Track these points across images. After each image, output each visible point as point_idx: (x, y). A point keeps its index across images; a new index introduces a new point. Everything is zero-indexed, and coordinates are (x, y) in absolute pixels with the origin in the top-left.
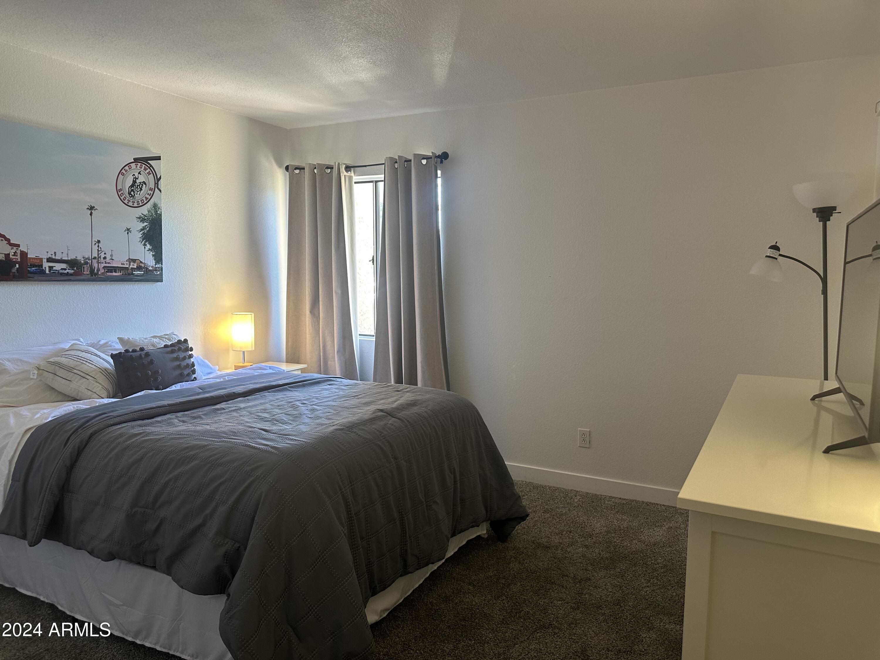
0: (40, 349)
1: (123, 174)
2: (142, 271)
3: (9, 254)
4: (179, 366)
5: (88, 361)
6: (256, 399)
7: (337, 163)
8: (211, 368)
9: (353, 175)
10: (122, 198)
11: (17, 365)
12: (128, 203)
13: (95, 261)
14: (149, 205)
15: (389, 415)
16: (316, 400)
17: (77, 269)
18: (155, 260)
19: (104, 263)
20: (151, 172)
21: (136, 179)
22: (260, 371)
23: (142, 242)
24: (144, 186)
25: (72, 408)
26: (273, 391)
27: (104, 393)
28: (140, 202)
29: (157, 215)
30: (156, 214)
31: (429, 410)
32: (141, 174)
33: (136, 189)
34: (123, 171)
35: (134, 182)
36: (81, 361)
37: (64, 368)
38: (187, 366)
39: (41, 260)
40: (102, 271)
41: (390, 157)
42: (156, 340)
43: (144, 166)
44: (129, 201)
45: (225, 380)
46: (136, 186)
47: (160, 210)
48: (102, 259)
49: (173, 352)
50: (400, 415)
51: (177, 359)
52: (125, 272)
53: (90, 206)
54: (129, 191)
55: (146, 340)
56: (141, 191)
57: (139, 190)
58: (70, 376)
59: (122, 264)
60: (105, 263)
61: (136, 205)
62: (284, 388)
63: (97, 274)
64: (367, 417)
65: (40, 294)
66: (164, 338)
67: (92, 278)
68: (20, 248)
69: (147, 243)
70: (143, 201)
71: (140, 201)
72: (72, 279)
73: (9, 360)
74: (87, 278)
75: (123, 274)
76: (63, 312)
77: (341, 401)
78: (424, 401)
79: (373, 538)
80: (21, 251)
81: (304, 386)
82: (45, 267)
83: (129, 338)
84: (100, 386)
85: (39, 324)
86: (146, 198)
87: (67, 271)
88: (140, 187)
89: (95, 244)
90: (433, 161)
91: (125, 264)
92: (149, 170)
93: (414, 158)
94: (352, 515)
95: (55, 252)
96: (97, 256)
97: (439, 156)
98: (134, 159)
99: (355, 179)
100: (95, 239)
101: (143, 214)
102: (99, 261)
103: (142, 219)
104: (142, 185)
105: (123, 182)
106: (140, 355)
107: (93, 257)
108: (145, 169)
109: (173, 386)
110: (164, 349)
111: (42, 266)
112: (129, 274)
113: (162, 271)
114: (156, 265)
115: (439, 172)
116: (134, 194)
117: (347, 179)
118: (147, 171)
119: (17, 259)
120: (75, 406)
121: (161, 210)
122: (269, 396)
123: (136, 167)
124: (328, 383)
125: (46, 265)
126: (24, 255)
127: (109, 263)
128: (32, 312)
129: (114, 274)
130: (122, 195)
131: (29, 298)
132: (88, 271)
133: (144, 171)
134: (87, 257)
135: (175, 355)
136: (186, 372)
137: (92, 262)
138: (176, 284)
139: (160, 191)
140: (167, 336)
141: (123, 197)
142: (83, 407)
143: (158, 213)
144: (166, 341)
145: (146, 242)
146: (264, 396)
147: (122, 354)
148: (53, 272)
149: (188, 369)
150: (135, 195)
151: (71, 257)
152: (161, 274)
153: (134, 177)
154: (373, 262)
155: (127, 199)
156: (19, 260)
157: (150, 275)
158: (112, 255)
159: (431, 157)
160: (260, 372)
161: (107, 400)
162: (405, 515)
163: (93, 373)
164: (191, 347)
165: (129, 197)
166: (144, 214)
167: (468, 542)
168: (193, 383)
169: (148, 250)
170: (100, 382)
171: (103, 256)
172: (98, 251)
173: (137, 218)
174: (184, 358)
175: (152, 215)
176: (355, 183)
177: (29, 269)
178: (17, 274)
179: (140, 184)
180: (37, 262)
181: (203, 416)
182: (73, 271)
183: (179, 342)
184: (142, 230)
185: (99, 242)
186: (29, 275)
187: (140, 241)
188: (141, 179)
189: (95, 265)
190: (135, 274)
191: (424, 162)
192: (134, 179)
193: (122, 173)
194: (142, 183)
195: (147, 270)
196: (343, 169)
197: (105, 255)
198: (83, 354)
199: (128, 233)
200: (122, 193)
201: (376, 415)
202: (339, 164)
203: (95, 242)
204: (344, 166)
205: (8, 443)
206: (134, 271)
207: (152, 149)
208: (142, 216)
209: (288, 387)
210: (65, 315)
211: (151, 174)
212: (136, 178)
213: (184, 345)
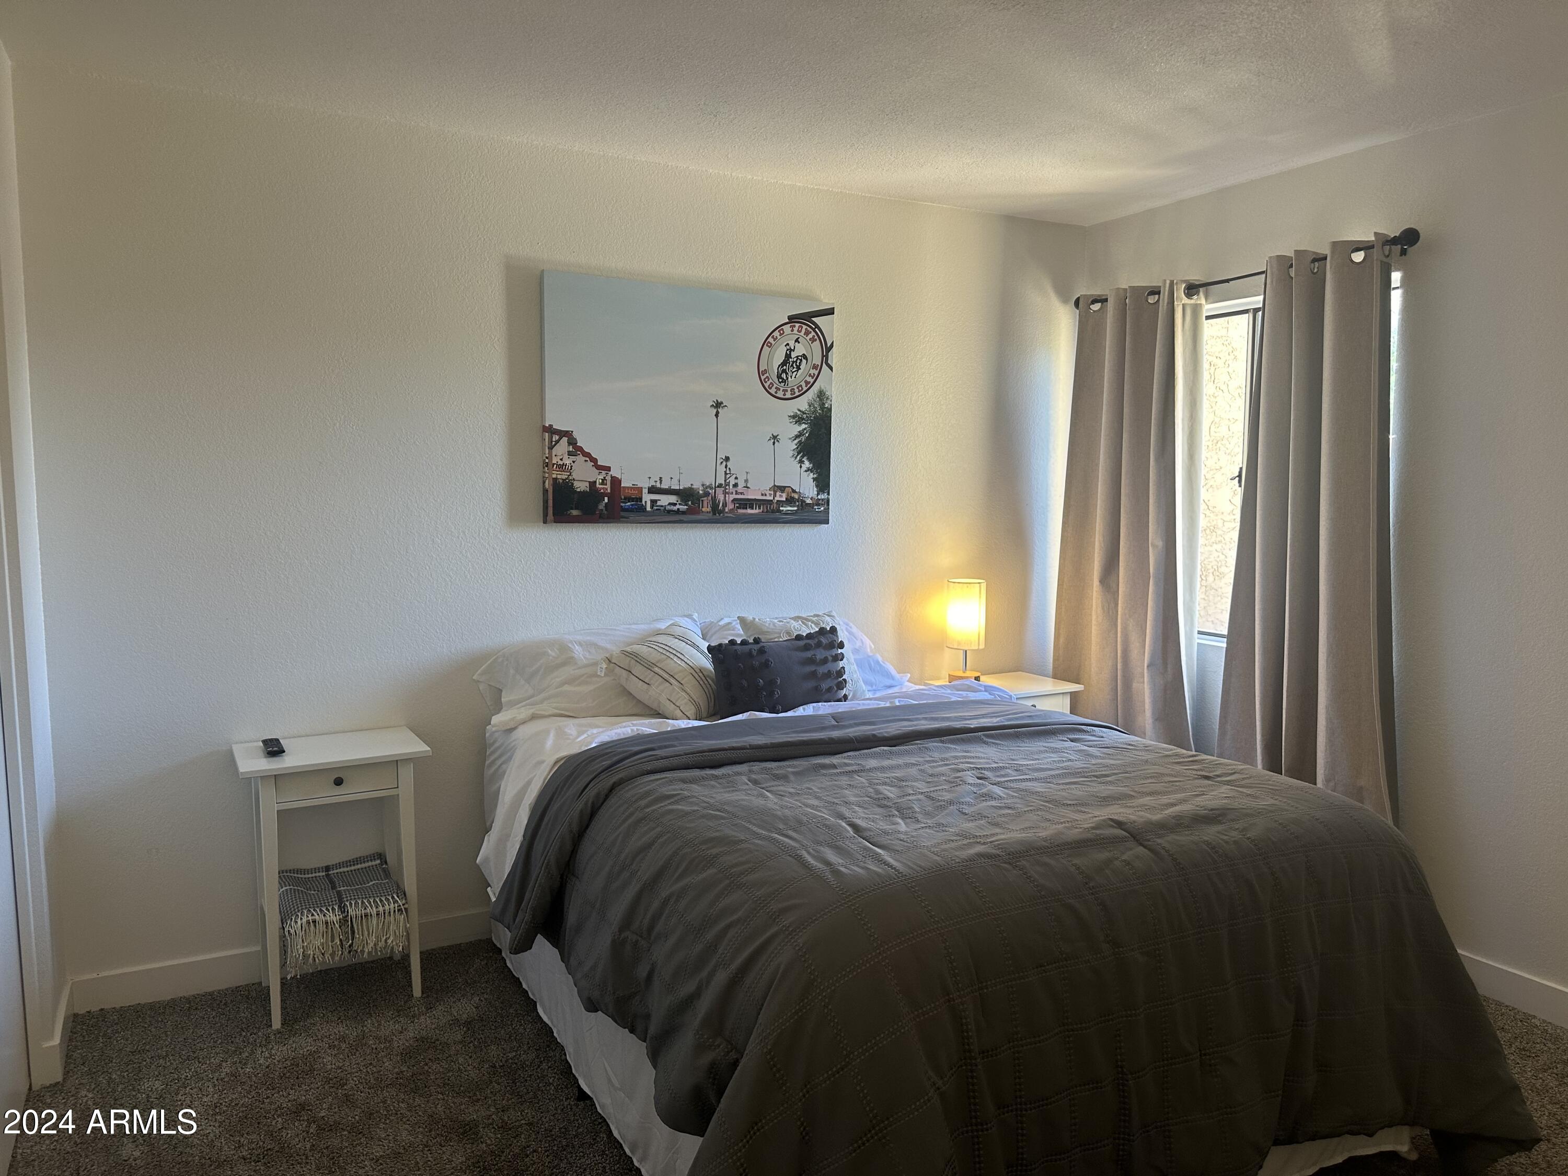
0: (629, 629)
1: (770, 345)
2: (794, 506)
3: (595, 482)
4: (814, 674)
5: (678, 655)
6: (908, 753)
7: (1168, 282)
8: (893, 678)
9: (1203, 301)
10: (766, 385)
11: (589, 652)
12: (776, 393)
13: (720, 491)
14: (811, 394)
15: (1132, 839)
16: (1014, 773)
17: (692, 504)
18: (817, 486)
19: (734, 493)
20: (816, 337)
21: (790, 352)
22: (964, 693)
23: (796, 458)
24: (804, 361)
25: (630, 731)
26: (951, 739)
27: (691, 711)
28: (796, 390)
29: (823, 411)
30: (822, 405)
31: (1248, 838)
32: (799, 343)
33: (791, 369)
34: (770, 339)
35: (788, 356)
36: (668, 654)
37: (642, 663)
38: (828, 675)
39: (640, 490)
40: (730, 506)
41: (1277, 256)
42: (795, 624)
43: (805, 327)
44: (778, 389)
45: (894, 705)
46: (791, 363)
47: (829, 402)
48: (731, 487)
49: (807, 648)
50: (1159, 841)
51: (811, 661)
52: (767, 507)
53: (715, 401)
54: (778, 372)
55: (781, 623)
56: (798, 371)
57: (795, 369)
58: (647, 675)
59: (762, 495)
60: (736, 494)
61: (788, 395)
62: (974, 736)
63: (722, 511)
64: (1074, 834)
65: (638, 543)
66: (809, 621)
67: (715, 517)
68: (611, 473)
69: (805, 459)
70: (800, 388)
71: (795, 387)
72: (685, 519)
73: (580, 644)
74: (707, 518)
75: (763, 512)
76: (672, 571)
77: (1060, 784)
78: (1247, 815)
79: (1031, 1110)
80: (612, 477)
81: (1017, 736)
82: (646, 502)
83: (754, 619)
84: (687, 697)
85: (636, 589)
86: (807, 383)
87: (678, 506)
88: (796, 365)
89: (722, 463)
90: (1376, 253)
91: (768, 494)
92: (813, 333)
93: (1333, 252)
94: (973, 1055)
95: (661, 478)
96: (723, 483)
97: (1394, 241)
98: (790, 318)
99: (1208, 310)
100: (722, 455)
101: (799, 410)
102: (727, 491)
103: (798, 419)
104: (801, 360)
105: (770, 356)
106: (750, 650)
107: (717, 484)
108: (807, 333)
109: (801, 708)
110: (793, 642)
111: (641, 499)
112: (773, 511)
113: (828, 505)
114: (818, 495)
115: (1396, 277)
116: (786, 376)
117: (1189, 312)
118: (810, 336)
119: (607, 489)
120: (635, 728)
121: (831, 401)
122: (936, 750)
123: (792, 330)
124: (1069, 736)
125: (647, 498)
126: (616, 482)
127: (741, 493)
128: (627, 571)
129: (749, 511)
130: (767, 380)
131: (623, 549)
132: (709, 506)
133: (805, 336)
134: (708, 484)
135: (809, 654)
136: (824, 686)
137: (715, 492)
138: (853, 527)
139: (831, 368)
140: (816, 618)
141: (768, 383)
142: (646, 731)
143: (826, 406)
144: (811, 626)
145: (803, 457)
146: (926, 748)
147: (722, 647)
148: (657, 509)
149: (829, 680)
150: (787, 378)
151: (685, 484)
152: (827, 511)
153: (788, 347)
154: (1240, 482)
155: (775, 385)
156: (609, 491)
157: (807, 512)
158: (746, 481)
159: (1370, 244)
160: (965, 695)
161: (685, 723)
162: (1130, 1076)
163: (680, 674)
164: (841, 641)
165: (777, 382)
166: (801, 409)
167: (1351, 1160)
168: (837, 705)
169: (806, 471)
170: (689, 691)
171: (732, 481)
172: (726, 474)
173: (789, 416)
174: (825, 661)
175: (815, 411)
176: (1208, 318)
177: (623, 504)
178: (606, 512)
179: (797, 360)
180: (634, 494)
181: (792, 778)
182: (686, 507)
183: (822, 631)
184: (797, 437)
185: (727, 459)
186: (623, 514)
187: (793, 456)
188: (800, 350)
189: (721, 497)
190: (783, 511)
191: (1358, 257)
192: (788, 352)
193: (769, 342)
194: (800, 358)
195: (803, 505)
196: (1180, 293)
197: (736, 481)
198: (673, 642)
199: (774, 443)
200: (767, 377)
201: (1097, 835)
202: (1172, 283)
203: (722, 460)
204: (1184, 286)
205: (535, 776)
206: (782, 506)
207: (822, 297)
208: (799, 413)
209: (984, 735)
210: (673, 577)
211: (816, 340)
212: (791, 350)
213: (830, 637)
